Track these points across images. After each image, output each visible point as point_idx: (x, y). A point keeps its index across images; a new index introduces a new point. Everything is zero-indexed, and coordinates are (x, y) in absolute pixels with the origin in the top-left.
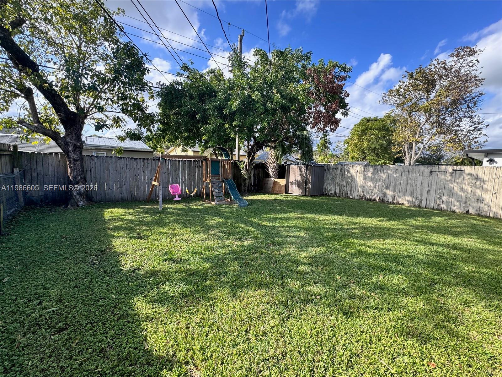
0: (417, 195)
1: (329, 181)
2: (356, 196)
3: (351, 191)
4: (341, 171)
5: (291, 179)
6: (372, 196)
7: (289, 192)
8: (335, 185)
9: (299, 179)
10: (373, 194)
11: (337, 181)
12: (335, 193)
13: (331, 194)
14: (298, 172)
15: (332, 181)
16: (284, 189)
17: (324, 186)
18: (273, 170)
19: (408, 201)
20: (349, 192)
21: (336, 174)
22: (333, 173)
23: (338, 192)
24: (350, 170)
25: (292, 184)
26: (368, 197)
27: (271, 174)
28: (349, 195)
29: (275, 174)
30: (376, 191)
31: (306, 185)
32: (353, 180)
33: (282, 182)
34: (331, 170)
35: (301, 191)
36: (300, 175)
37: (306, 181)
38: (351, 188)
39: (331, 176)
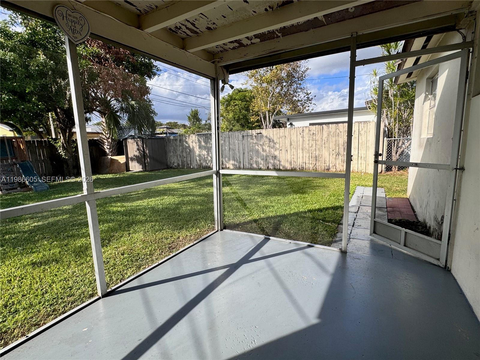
1: (172, 154)
2: (195, 165)
3: (190, 161)
4: (180, 142)
5: (130, 155)
7: (131, 169)
8: (177, 156)
9: (137, 153)
10: (208, 162)
11: (178, 153)
12: (178, 165)
13: (175, 166)
14: (135, 147)
15: (174, 153)
16: (124, 167)
17: (169, 159)
18: (109, 147)
19: (233, 165)
20: (189, 162)
21: (176, 146)
22: (174, 145)
23: (181, 164)
24: (187, 140)
25: (132, 159)
26: (204, 164)
27: (107, 151)
28: (190, 165)
29: (112, 151)
30: (210, 158)
31: (145, 160)
32: (191, 151)
33: (121, 159)
34: (172, 142)
35: (141, 166)
36: (138, 149)
37: (144, 155)
38: (190, 158)
39: (173, 148)
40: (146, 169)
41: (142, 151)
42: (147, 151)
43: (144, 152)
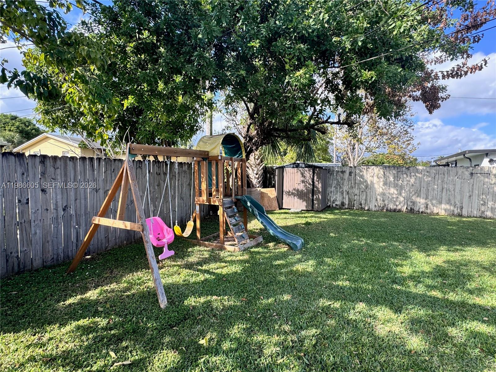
0: (455, 202)
1: (333, 189)
2: (374, 206)
3: (366, 200)
4: (350, 175)
5: (287, 187)
6: (397, 206)
7: (284, 207)
8: (342, 193)
9: (301, 187)
10: (398, 203)
11: (345, 188)
12: (343, 204)
13: (336, 205)
14: (299, 177)
15: (336, 188)
16: (275, 204)
18: (257, 176)
19: (445, 210)
20: (363, 202)
21: (342, 179)
22: (339, 178)
23: (347, 203)
25: (289, 193)
26: (391, 206)
27: (255, 181)
28: (363, 206)
30: (402, 199)
31: (313, 196)
32: (368, 187)
33: (271, 193)
34: (335, 174)
35: (305, 203)
36: (303, 182)
37: (313, 190)
38: (366, 197)
39: (336, 182)
40: (313, 207)
41: (310, 184)
42: (320, 185)
43: (313, 185)
